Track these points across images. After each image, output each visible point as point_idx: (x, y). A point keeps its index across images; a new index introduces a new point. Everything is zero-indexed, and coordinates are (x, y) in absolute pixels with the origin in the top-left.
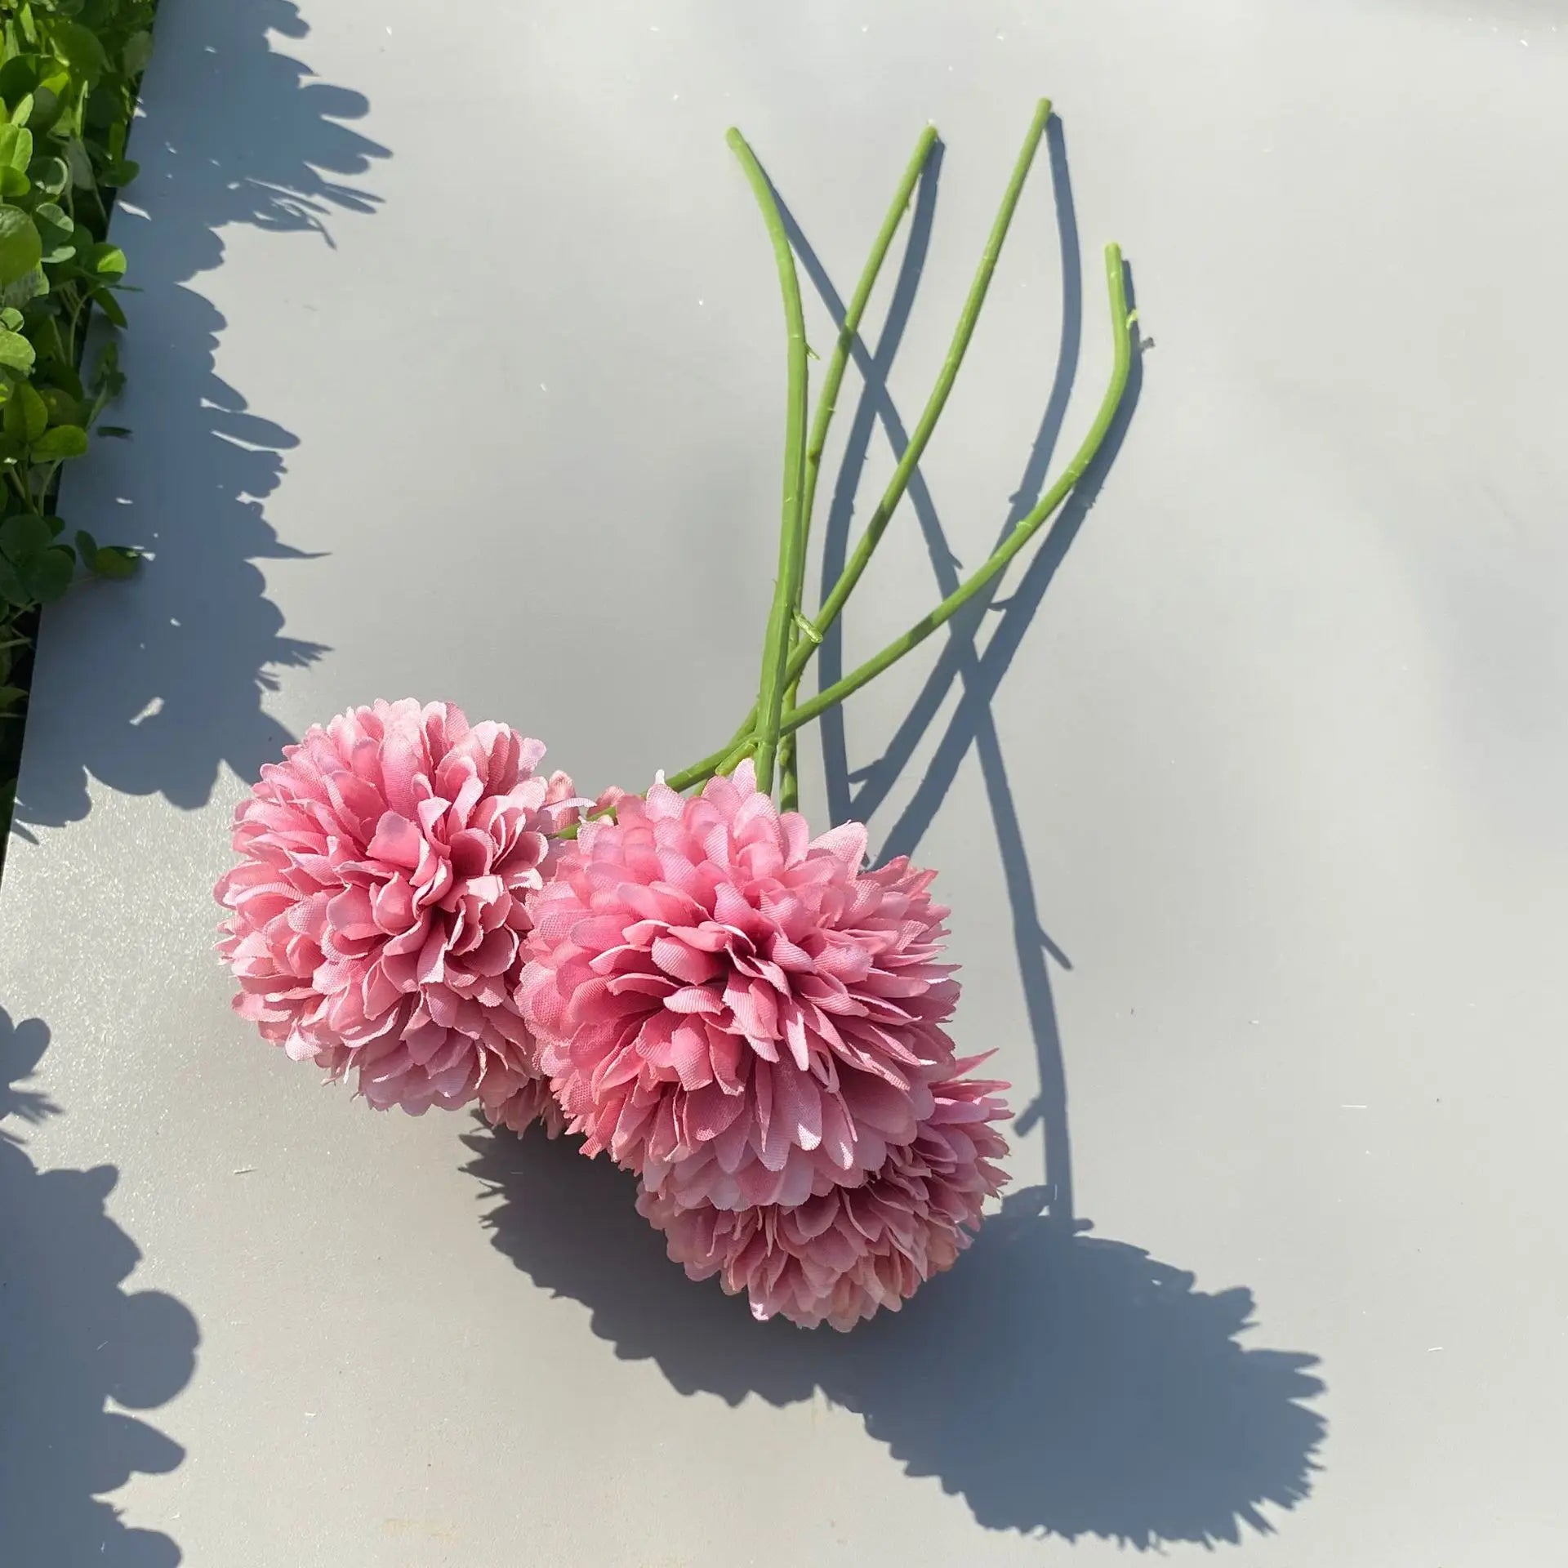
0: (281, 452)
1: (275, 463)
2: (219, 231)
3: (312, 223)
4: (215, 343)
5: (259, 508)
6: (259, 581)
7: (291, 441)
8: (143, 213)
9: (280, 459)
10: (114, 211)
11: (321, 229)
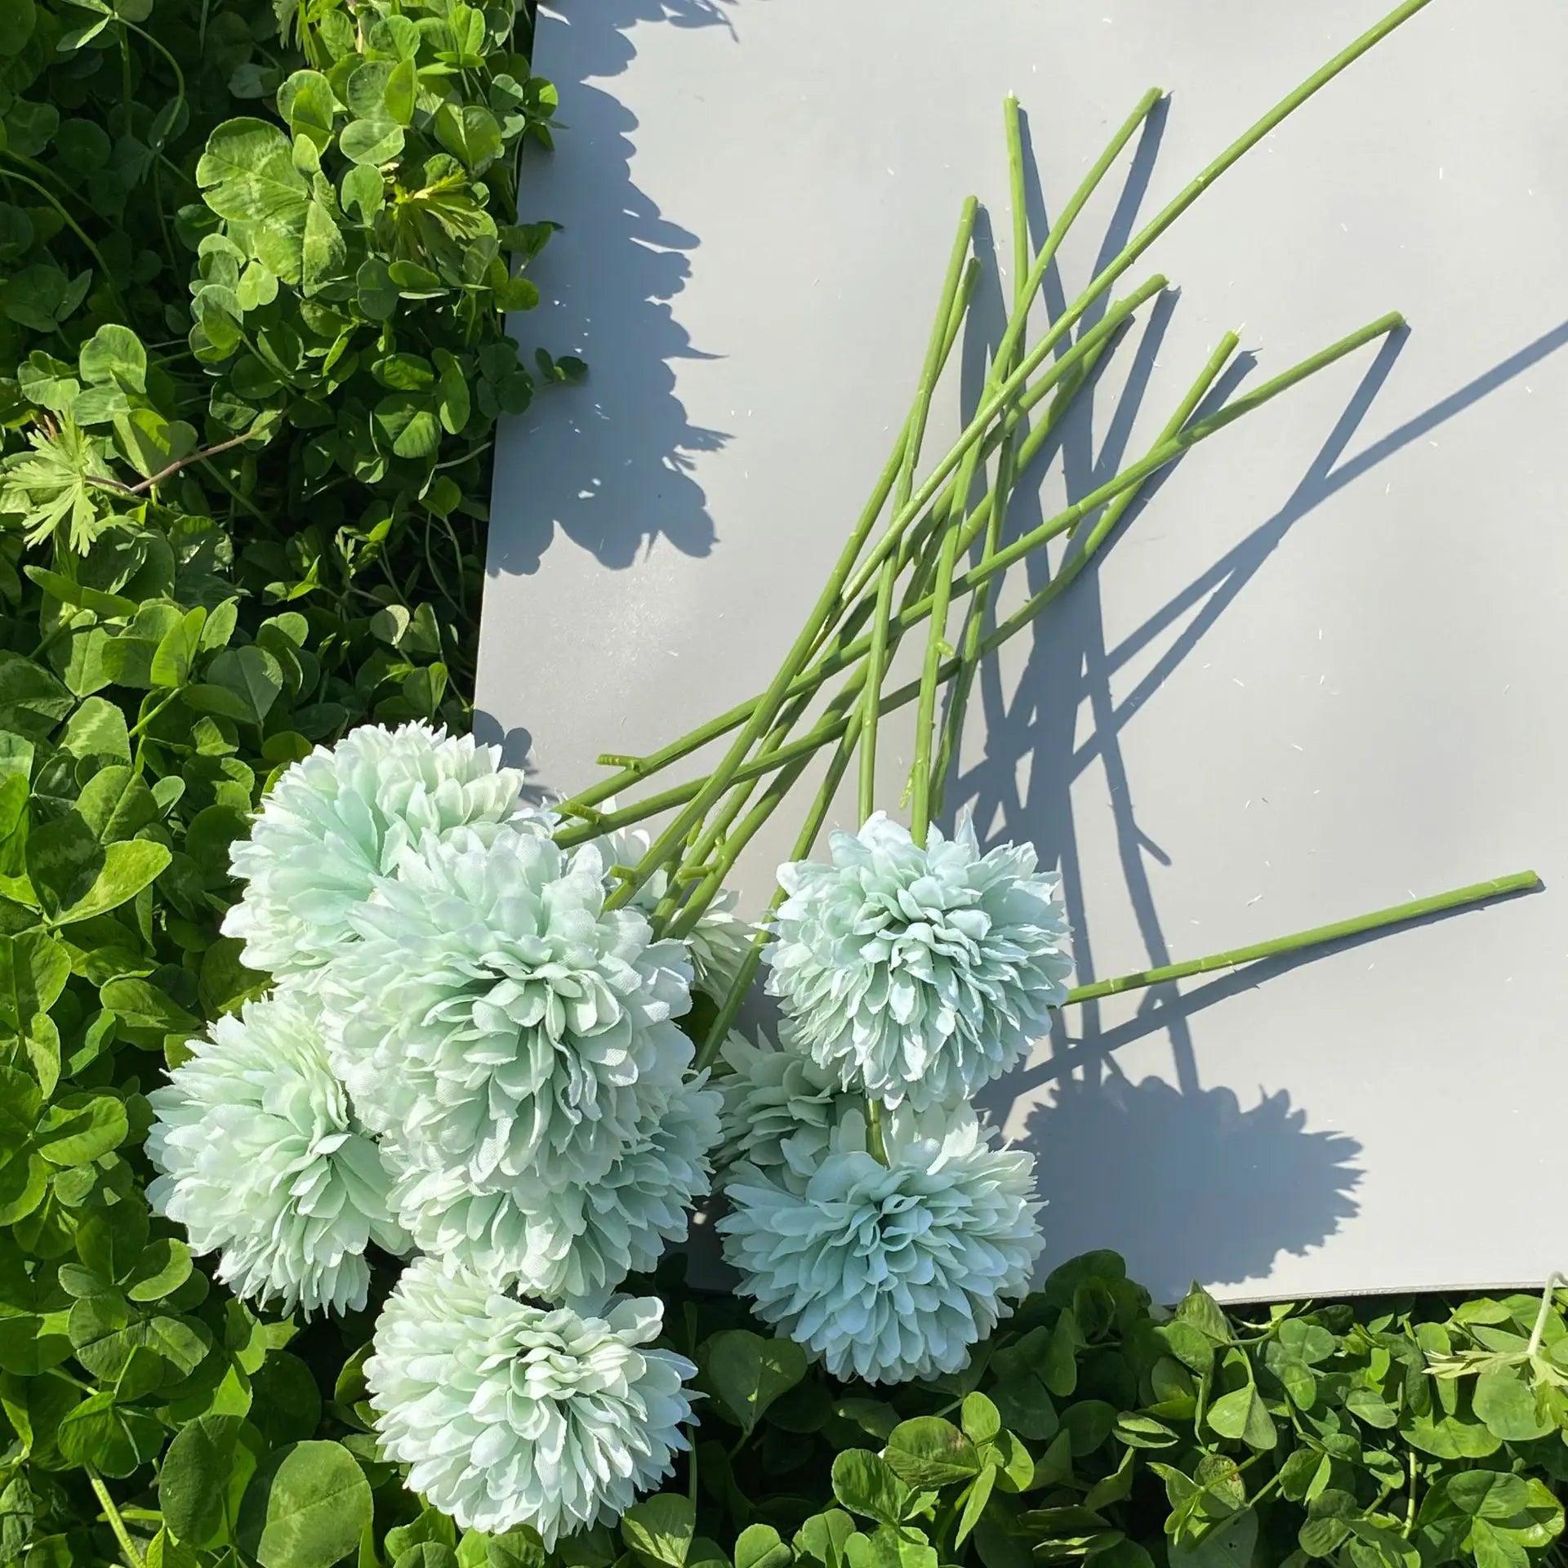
0: (687, 254)
1: (683, 266)
2: (627, 32)
3: (720, 16)
4: (631, 150)
5: (667, 309)
6: (670, 379)
7: (692, 241)
8: (565, 20)
9: (687, 263)
10: (538, 17)
11: (727, 22)
